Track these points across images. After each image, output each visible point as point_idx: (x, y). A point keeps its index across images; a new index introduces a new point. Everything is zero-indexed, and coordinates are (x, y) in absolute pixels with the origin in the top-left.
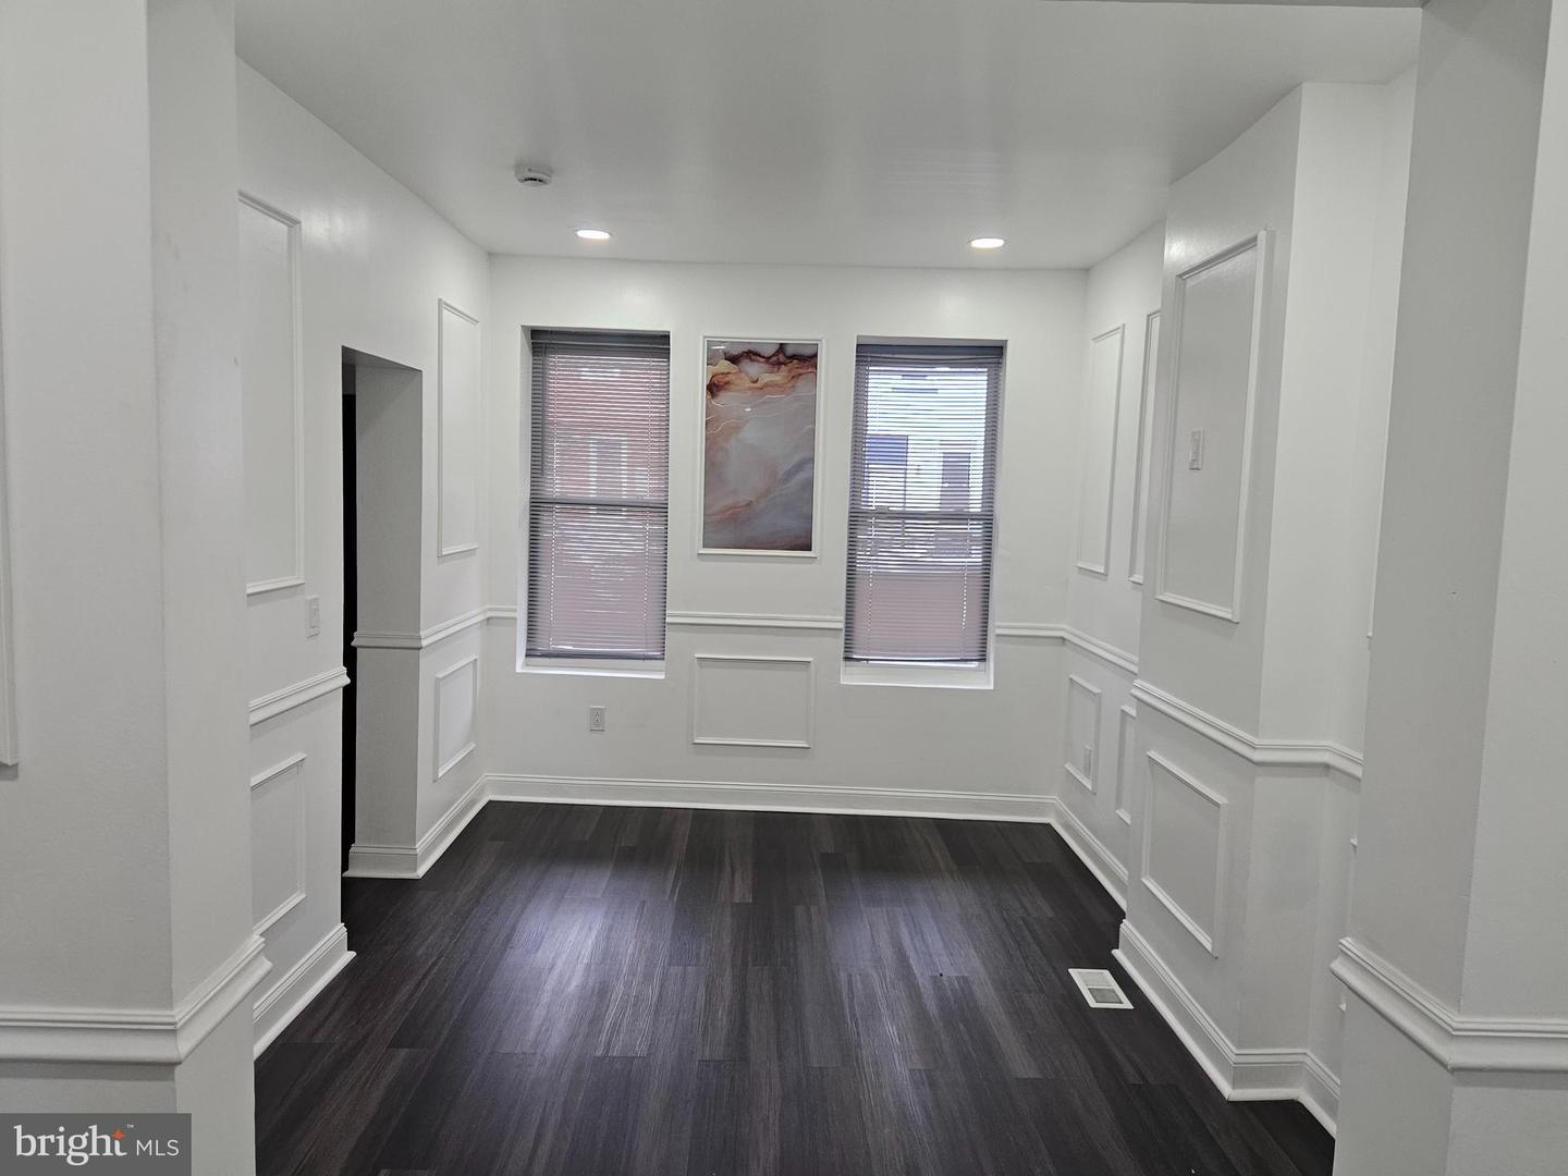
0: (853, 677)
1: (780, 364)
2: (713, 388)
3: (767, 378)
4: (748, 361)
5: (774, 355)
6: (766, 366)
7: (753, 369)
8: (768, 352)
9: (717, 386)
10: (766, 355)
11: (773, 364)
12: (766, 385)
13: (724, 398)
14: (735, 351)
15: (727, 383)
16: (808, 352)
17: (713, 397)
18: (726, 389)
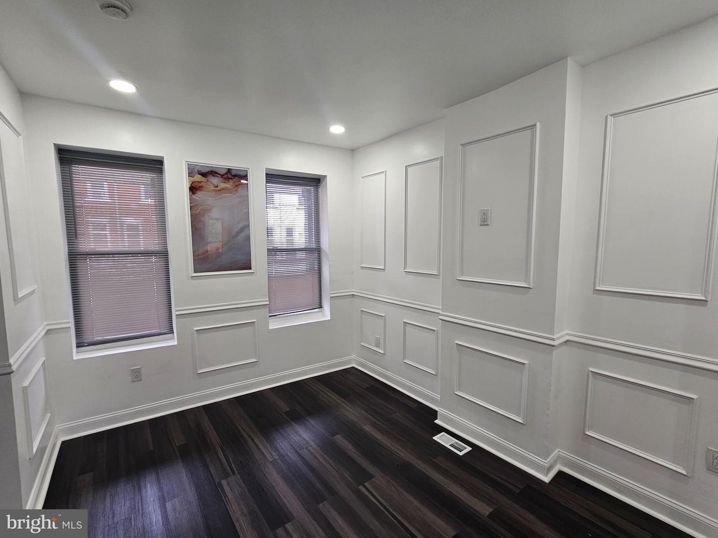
0: (274, 324)
1: (229, 179)
2: (193, 189)
3: (222, 185)
4: (211, 176)
5: (225, 174)
6: (222, 179)
7: (215, 180)
8: (223, 172)
9: (195, 188)
10: (221, 174)
11: (225, 179)
12: (223, 189)
13: (199, 195)
14: (204, 170)
15: (201, 187)
16: (243, 174)
17: (193, 194)
18: (201, 190)
